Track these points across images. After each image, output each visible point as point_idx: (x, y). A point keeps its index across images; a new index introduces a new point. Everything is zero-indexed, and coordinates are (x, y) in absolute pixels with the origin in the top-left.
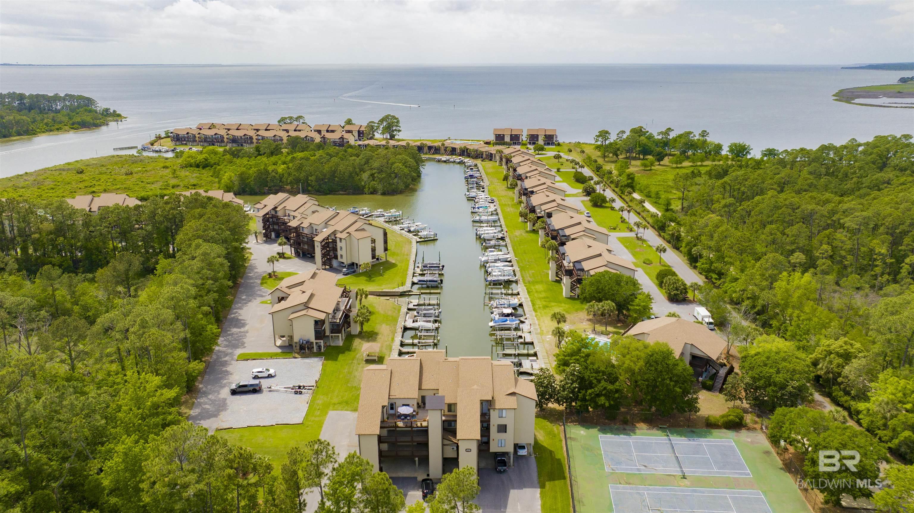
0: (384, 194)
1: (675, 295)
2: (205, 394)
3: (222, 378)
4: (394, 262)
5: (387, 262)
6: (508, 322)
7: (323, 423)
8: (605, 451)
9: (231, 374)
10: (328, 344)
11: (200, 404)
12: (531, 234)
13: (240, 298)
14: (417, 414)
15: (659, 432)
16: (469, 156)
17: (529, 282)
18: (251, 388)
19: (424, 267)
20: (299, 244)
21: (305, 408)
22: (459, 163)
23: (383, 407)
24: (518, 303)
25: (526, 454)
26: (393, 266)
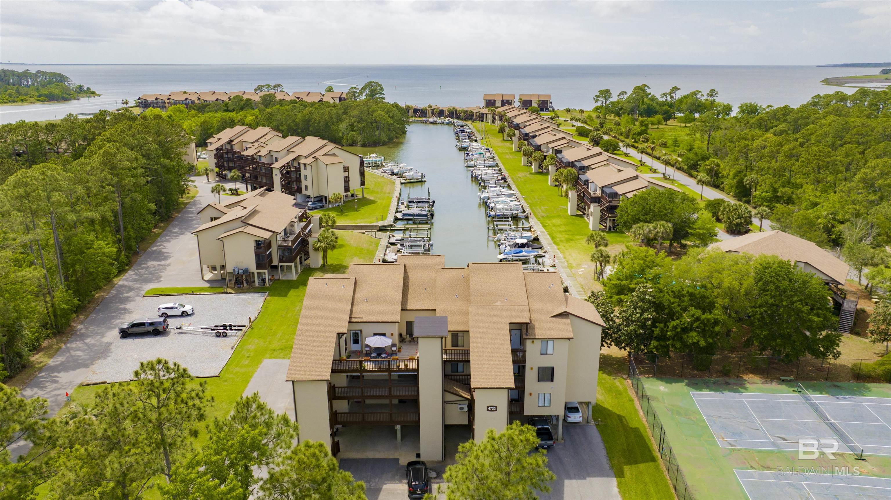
0: (364, 145)
1: (738, 225)
2: (83, 337)
3: (113, 318)
4: (372, 199)
5: (364, 198)
6: (524, 253)
7: (251, 376)
8: (707, 416)
9: (130, 312)
10: (276, 277)
11: (68, 350)
12: (537, 176)
13: (171, 232)
14: (399, 350)
15: (784, 387)
16: (458, 117)
17: (543, 217)
18: (151, 328)
19: (410, 202)
20: (256, 178)
21: (226, 355)
22: (447, 124)
23: (340, 335)
24: (533, 237)
25: (581, 420)
26: (372, 202)
